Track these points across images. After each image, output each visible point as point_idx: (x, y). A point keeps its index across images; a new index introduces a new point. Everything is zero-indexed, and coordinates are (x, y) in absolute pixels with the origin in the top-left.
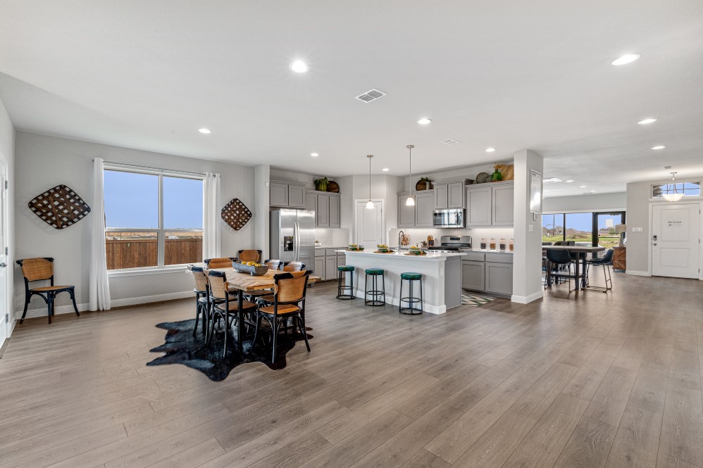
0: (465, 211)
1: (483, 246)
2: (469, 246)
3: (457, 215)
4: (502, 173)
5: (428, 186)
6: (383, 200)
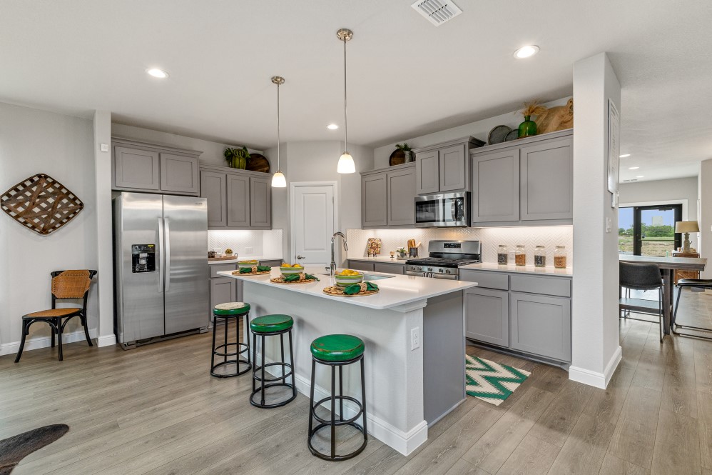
0: (469, 195)
1: (502, 258)
2: (476, 258)
3: (456, 203)
4: (538, 124)
5: (407, 157)
6: (336, 182)
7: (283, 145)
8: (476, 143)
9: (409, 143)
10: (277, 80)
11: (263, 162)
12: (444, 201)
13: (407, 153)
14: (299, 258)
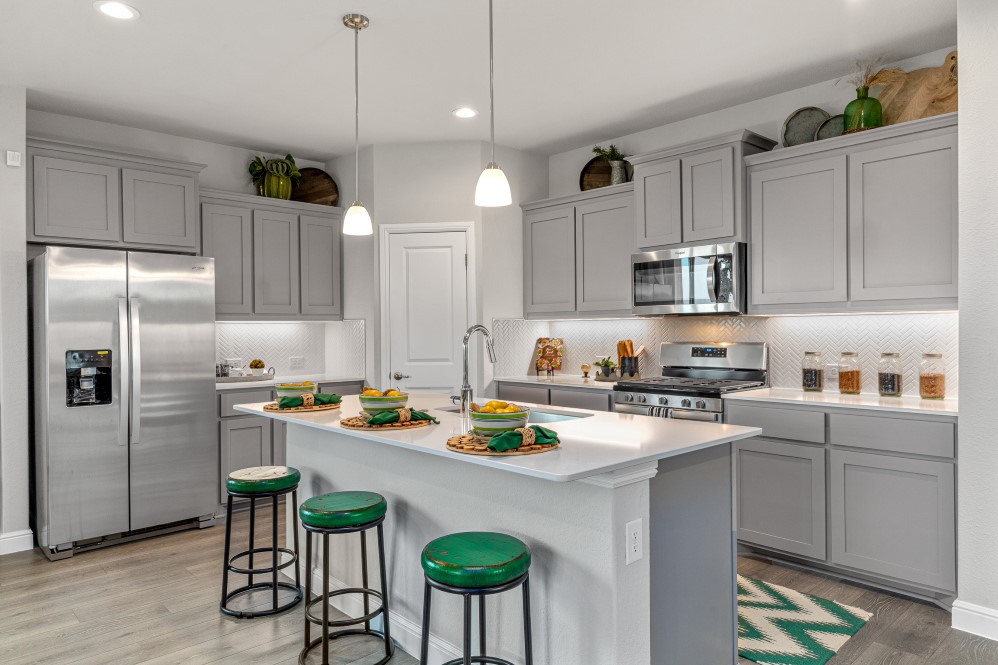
0: (743, 249)
1: (812, 379)
2: (758, 377)
3: (716, 267)
4: (885, 103)
5: (616, 174)
6: (472, 224)
7: (366, 151)
8: (758, 144)
9: (621, 145)
10: (354, 22)
11: (325, 185)
12: (692, 261)
13: (616, 164)
14: (398, 378)
